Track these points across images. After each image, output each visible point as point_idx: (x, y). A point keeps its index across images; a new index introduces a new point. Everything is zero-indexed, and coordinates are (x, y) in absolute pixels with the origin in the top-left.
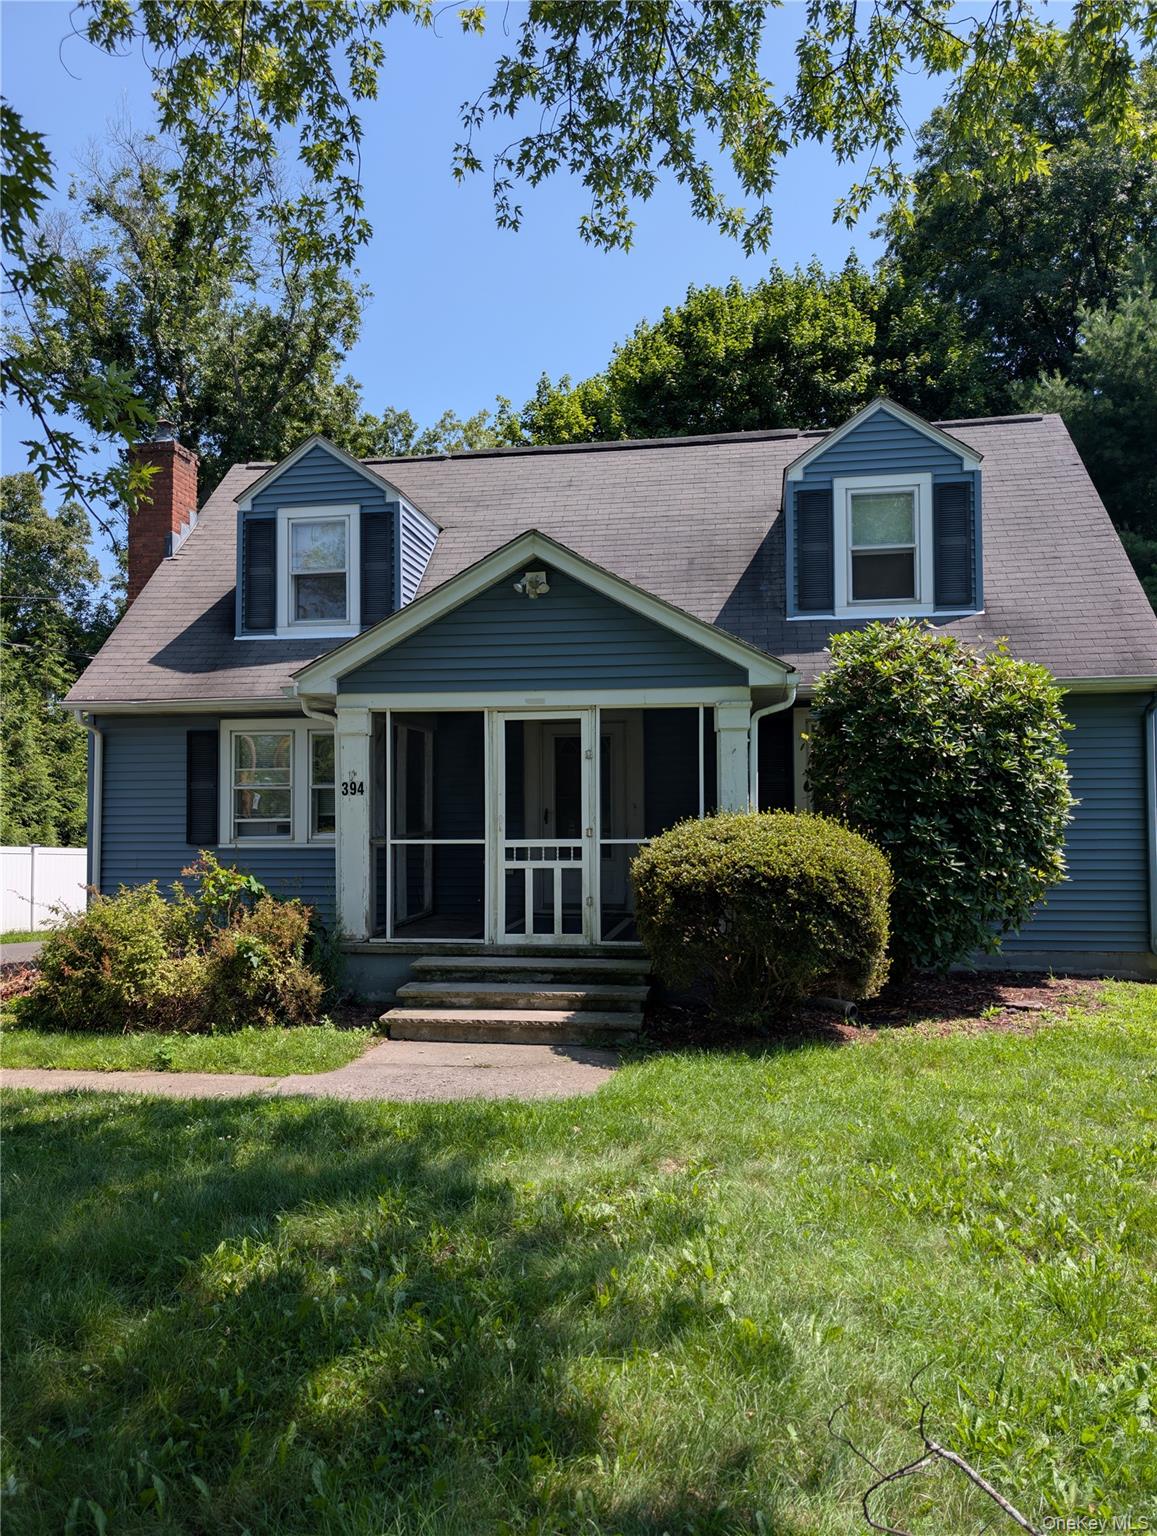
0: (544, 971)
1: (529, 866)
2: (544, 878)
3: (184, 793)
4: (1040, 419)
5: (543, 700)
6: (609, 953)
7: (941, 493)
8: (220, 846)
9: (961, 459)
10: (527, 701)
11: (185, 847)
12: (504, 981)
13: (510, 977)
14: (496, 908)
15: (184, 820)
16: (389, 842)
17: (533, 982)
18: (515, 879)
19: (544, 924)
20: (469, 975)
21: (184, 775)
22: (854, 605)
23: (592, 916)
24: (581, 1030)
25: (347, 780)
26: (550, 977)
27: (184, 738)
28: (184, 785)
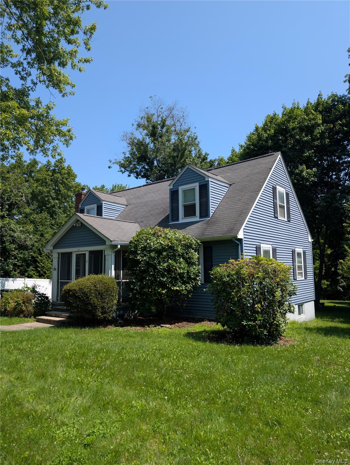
4: (274, 154)
5: (80, 249)
7: (201, 187)
9: (205, 178)
16: (59, 281)
22: (184, 219)
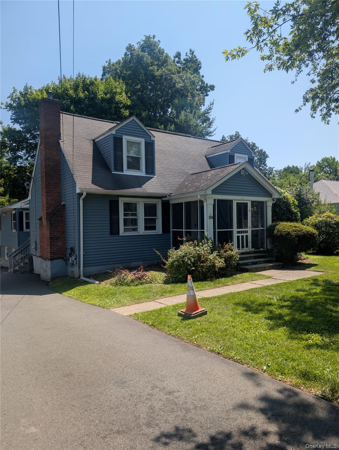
0: (252, 257)
1: (240, 235)
2: (242, 237)
3: (109, 219)
5: (243, 198)
6: (255, 252)
8: (120, 235)
10: (241, 198)
11: (110, 236)
12: (247, 260)
13: (248, 258)
14: (235, 245)
15: (109, 228)
16: (217, 230)
17: (252, 259)
18: (238, 237)
19: (243, 247)
20: (242, 259)
21: (109, 214)
23: (250, 245)
24: (276, 266)
25: (210, 216)
26: (253, 258)
27: (108, 203)
28: (109, 217)
